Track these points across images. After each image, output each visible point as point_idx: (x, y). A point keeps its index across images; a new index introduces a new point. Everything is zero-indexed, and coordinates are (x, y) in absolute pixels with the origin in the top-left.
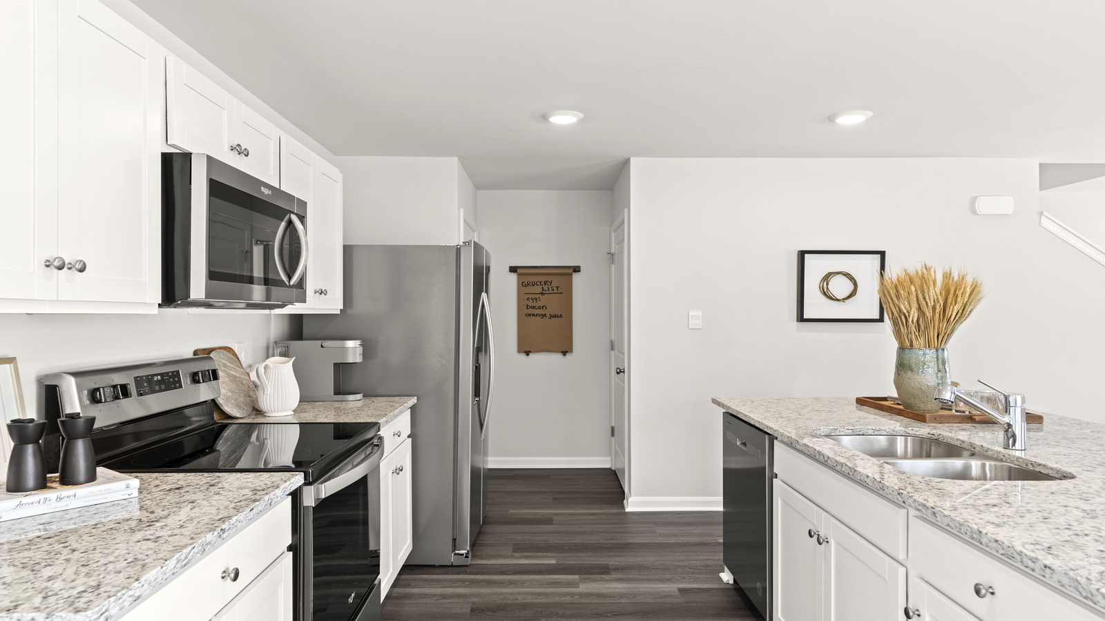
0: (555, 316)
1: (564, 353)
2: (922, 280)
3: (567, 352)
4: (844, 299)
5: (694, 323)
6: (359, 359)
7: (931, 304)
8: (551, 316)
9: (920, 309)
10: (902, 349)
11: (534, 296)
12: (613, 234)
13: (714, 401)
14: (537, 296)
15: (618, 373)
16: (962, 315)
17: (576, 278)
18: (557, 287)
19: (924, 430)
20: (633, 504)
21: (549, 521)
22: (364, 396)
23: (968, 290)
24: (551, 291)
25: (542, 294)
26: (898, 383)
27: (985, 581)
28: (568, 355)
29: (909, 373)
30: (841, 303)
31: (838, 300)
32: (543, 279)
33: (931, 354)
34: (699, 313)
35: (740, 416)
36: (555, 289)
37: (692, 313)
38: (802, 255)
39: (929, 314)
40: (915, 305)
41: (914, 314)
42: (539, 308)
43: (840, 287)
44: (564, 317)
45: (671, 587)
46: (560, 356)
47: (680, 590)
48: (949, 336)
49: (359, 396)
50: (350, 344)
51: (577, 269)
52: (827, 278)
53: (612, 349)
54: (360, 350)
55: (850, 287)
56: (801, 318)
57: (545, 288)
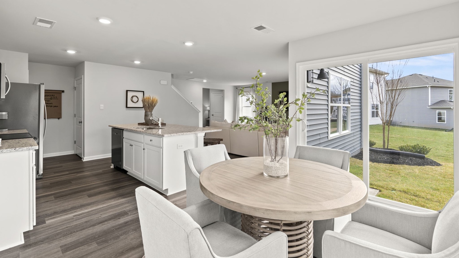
0: (55, 106)
1: (59, 119)
2: (149, 98)
3: (60, 118)
4: (136, 102)
5: (102, 108)
6: (7, 118)
7: (150, 103)
8: (54, 107)
9: (148, 104)
10: (145, 112)
11: (48, 100)
12: (75, 81)
13: (109, 126)
14: (49, 100)
15: (80, 123)
16: (155, 105)
17: (63, 94)
18: (56, 97)
19: (148, 127)
20: (86, 159)
21: (61, 167)
22: (8, 130)
23: (156, 101)
24: (54, 98)
25: (51, 99)
26: (145, 119)
27: (151, 139)
28: (60, 119)
29: (147, 117)
30: (135, 103)
31: (134, 102)
32: (51, 94)
33: (150, 113)
34: (103, 105)
35: (116, 128)
36: (56, 98)
37: (101, 105)
38: (127, 91)
39: (150, 105)
40: (147, 103)
41: (147, 105)
42: (50, 104)
43: (135, 99)
44: (58, 107)
45: (101, 171)
46: (57, 120)
47: (102, 171)
48: (153, 109)
49: (7, 130)
50: (4, 113)
51: (63, 91)
52: (132, 97)
53: (75, 117)
54: (7, 115)
55: (137, 99)
56: (127, 107)
57: (52, 97)
